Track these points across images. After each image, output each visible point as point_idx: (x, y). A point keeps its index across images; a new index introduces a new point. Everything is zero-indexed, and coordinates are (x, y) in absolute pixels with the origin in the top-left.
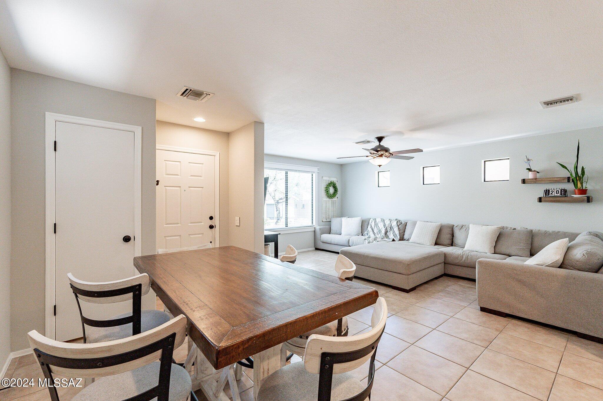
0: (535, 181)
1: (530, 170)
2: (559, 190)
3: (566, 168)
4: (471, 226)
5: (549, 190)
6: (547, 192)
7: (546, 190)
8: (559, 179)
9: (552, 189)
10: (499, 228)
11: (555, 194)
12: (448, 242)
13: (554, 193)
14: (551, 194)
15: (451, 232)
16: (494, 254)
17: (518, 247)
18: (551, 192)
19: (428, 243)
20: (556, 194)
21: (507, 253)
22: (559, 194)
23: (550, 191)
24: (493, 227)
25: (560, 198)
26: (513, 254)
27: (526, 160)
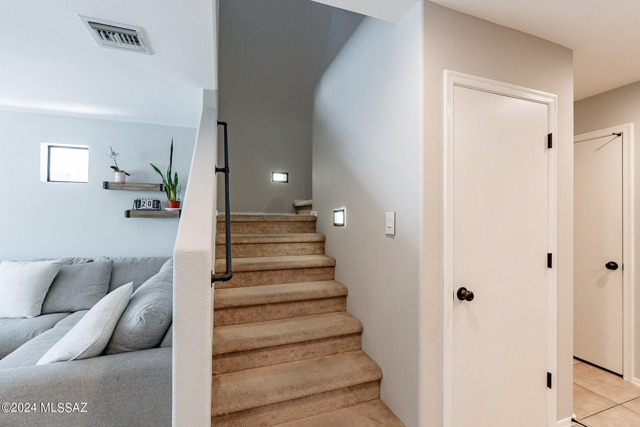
0: (122, 186)
1: (115, 169)
2: (152, 201)
3: (159, 172)
5: (140, 201)
7: (137, 201)
8: (150, 186)
9: (144, 199)
10: (59, 263)
13: (145, 205)
14: (143, 206)
18: (142, 204)
20: (148, 207)
22: (151, 207)
23: (142, 201)
25: (152, 212)
26: (78, 307)
27: (110, 153)
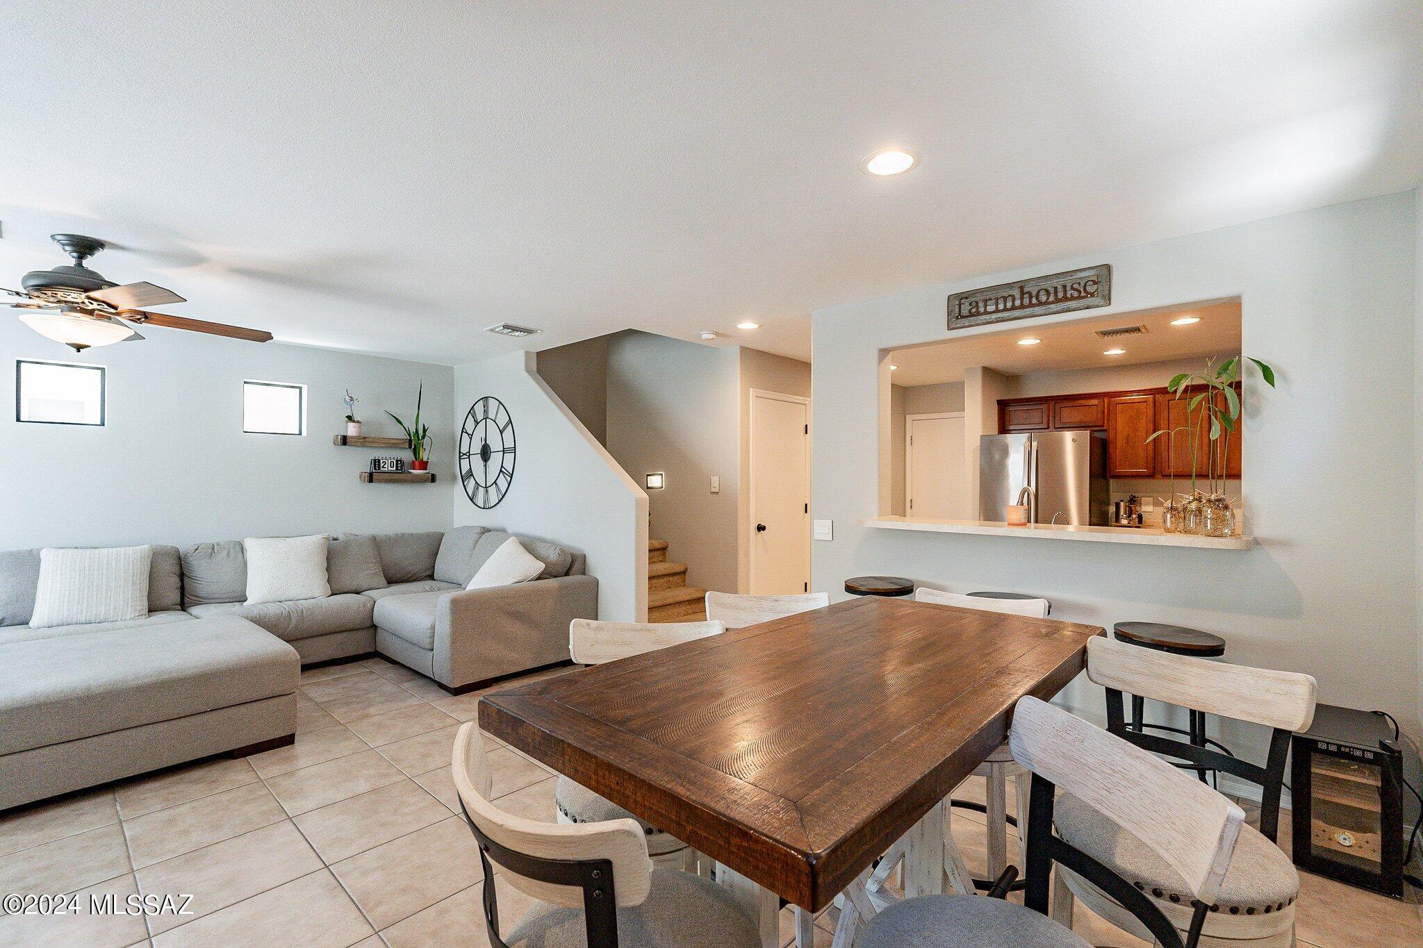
0: (363, 441)
1: (350, 418)
2: (395, 462)
3: (401, 423)
4: (249, 544)
5: (379, 461)
6: (376, 463)
7: (375, 460)
8: (397, 441)
9: (384, 458)
10: (325, 538)
11: (387, 468)
12: (175, 597)
13: (386, 466)
14: (383, 467)
15: (176, 569)
16: (331, 595)
17: (368, 572)
18: (382, 465)
19: (129, 611)
20: (390, 468)
21: (354, 588)
22: (394, 469)
23: (382, 461)
24: (313, 538)
25: (395, 475)
26: (365, 586)
27: (348, 399)
